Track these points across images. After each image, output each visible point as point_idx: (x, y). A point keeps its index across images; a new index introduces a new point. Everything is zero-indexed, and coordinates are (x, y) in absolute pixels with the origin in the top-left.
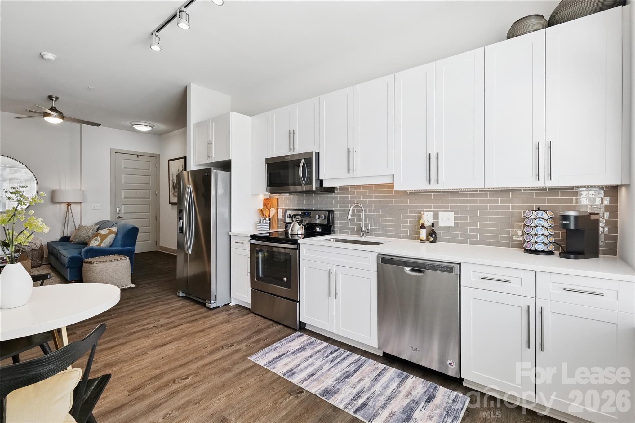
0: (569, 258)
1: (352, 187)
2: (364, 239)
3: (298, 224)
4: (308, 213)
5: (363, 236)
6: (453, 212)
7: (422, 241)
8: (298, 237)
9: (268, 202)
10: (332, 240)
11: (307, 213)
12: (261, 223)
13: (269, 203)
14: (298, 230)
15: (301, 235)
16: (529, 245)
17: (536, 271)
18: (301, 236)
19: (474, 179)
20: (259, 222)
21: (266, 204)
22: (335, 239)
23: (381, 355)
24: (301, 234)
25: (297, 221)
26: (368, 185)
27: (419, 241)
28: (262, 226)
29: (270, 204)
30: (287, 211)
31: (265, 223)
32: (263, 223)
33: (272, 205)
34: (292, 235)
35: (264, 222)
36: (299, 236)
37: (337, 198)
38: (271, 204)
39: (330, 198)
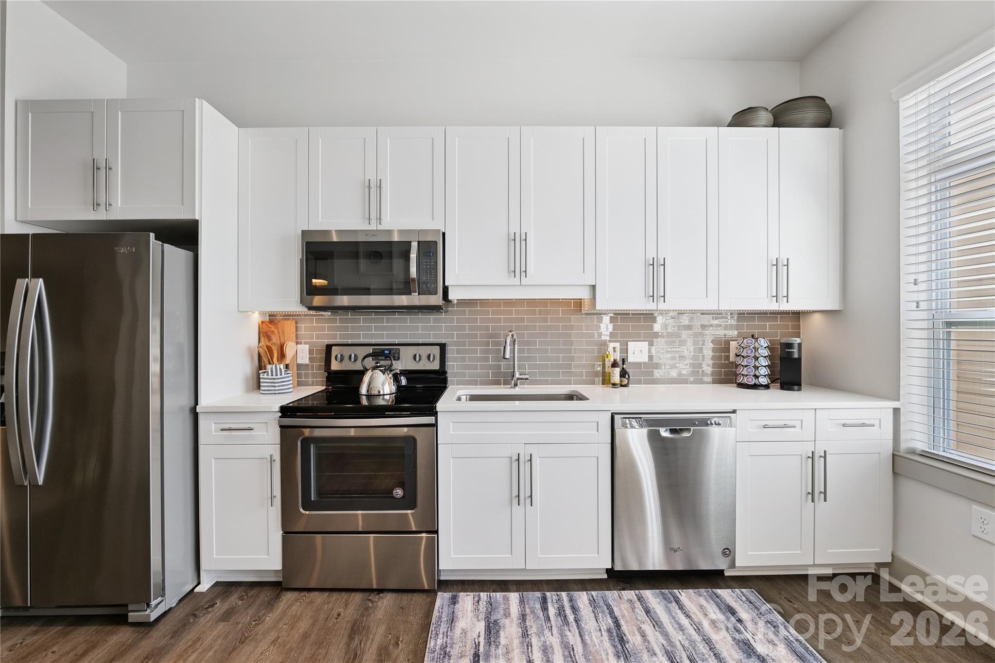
0: (792, 390)
1: (484, 302)
2: (517, 391)
3: (381, 373)
4: (390, 350)
5: (516, 385)
6: (647, 343)
7: (614, 385)
8: (383, 399)
9: (273, 329)
10: (463, 398)
11: (387, 349)
12: (274, 377)
13: (276, 332)
14: (383, 385)
15: (389, 396)
16: (750, 380)
17: (815, 409)
18: (390, 398)
19: (707, 297)
20: (268, 375)
21: (269, 333)
22: (468, 396)
23: (605, 576)
24: (390, 394)
25: (378, 367)
26: (515, 299)
27: (611, 385)
28: (278, 383)
29: (279, 333)
30: (334, 348)
31: (283, 376)
32: (279, 376)
33: (284, 335)
34: (369, 396)
35: (281, 375)
36: (385, 397)
37: (452, 321)
38: (281, 333)
39: (435, 321)
